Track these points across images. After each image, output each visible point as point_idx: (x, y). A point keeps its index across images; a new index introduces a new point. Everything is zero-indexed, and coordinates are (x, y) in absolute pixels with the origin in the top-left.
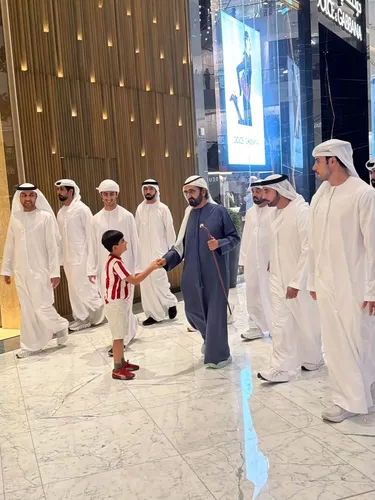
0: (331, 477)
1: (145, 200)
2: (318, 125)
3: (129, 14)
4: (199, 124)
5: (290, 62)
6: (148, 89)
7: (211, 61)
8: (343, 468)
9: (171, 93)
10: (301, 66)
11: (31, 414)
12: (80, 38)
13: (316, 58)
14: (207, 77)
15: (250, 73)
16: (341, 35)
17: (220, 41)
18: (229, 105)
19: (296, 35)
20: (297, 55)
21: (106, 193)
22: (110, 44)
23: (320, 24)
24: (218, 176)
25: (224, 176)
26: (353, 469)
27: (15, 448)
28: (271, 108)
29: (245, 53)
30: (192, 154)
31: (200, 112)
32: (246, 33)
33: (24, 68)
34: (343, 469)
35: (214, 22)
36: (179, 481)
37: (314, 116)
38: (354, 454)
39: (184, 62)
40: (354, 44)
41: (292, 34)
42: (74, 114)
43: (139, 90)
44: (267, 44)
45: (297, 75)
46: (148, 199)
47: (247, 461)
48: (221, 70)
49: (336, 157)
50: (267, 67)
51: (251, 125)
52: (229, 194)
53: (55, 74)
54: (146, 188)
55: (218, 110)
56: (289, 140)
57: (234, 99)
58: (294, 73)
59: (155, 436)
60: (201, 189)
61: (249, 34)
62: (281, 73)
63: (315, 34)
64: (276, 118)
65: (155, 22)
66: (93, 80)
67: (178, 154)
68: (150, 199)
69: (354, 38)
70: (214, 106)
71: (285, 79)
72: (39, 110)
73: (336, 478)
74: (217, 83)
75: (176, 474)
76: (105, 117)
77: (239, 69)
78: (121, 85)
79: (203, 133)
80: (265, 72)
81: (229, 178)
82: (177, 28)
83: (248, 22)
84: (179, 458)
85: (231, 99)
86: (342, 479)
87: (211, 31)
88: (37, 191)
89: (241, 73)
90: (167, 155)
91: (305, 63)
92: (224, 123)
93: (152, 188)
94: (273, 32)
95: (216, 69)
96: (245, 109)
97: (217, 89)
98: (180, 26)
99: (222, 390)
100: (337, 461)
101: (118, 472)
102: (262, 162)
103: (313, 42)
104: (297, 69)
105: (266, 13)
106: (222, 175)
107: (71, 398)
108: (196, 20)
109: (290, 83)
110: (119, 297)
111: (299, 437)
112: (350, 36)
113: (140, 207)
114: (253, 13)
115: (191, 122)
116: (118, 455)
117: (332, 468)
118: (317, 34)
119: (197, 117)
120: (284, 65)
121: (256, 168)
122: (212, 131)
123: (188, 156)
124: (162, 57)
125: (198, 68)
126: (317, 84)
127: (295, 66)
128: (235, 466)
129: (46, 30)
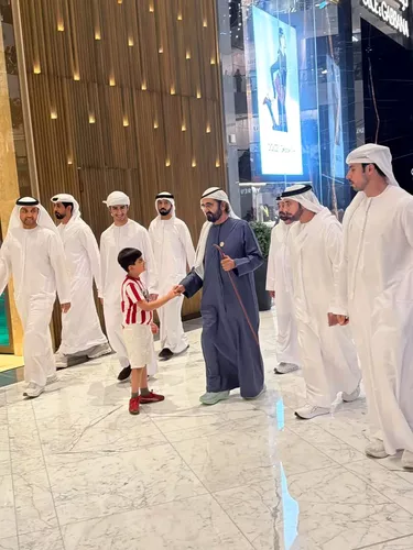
0: (376, 517)
1: (159, 215)
2: (361, 131)
3: (151, 10)
4: (228, 130)
5: (330, 62)
6: (173, 92)
7: (242, 61)
8: (388, 507)
9: (199, 97)
10: (341, 65)
11: (46, 448)
12: (98, 37)
13: (358, 56)
14: (239, 78)
15: (285, 74)
16: (385, 30)
17: (252, 39)
18: (262, 108)
19: (336, 31)
20: (337, 53)
21: (115, 208)
22: (131, 44)
23: (362, 19)
24: (250, 187)
25: (257, 187)
26: (399, 508)
27: (29, 485)
28: (309, 112)
29: (279, 52)
30: (222, 163)
31: (230, 117)
32: (281, 30)
33: (37, 71)
35: (245, 18)
36: (208, 522)
37: (356, 120)
38: (401, 492)
39: (213, 62)
40: (399, 41)
41: (331, 29)
42: (92, 121)
43: (163, 93)
44: (304, 42)
45: (338, 76)
46: (163, 214)
47: (283, 500)
48: (253, 71)
49: (375, 165)
50: (304, 66)
51: (286, 130)
52: (262, 207)
53: (71, 77)
54: (160, 202)
55: (250, 115)
56: (328, 146)
57: (267, 102)
58: (334, 72)
59: (182, 473)
60: (220, 202)
61: (284, 31)
62: (320, 73)
63: (357, 30)
64: (314, 122)
65: (180, 18)
66: (112, 83)
67: (206, 164)
68: (165, 214)
69: (400, 33)
70: (245, 111)
71: (324, 80)
72: (54, 116)
73: (380, 518)
74: (248, 85)
75: (206, 514)
76: (126, 124)
77: (273, 69)
78: (144, 88)
79: (233, 140)
80: (302, 73)
81: (263, 190)
82: (205, 25)
83: (283, 17)
84: (209, 497)
85: (265, 102)
86: (388, 519)
87: (241, 27)
88: (39, 206)
89: (275, 75)
90: (194, 165)
91: (345, 62)
92: (257, 129)
93: (167, 202)
94: (310, 28)
95: (247, 69)
96: (280, 114)
97: (249, 92)
98: (208, 24)
99: (255, 422)
100: (381, 499)
101: (142, 512)
102: (299, 171)
103: (355, 39)
104: (337, 69)
105: (302, 8)
106: (254, 187)
107: (90, 431)
108: (226, 16)
109: (329, 84)
110: (134, 321)
111: (340, 474)
112: (395, 32)
113: (153, 223)
114: (288, 8)
115: (220, 128)
116: (141, 493)
117: (376, 507)
118: (359, 30)
119: (227, 123)
120: (322, 64)
121: (293, 179)
122: (243, 137)
123: (217, 165)
124: (188, 57)
125: (228, 69)
126: (359, 85)
127: (335, 66)
128: (269, 506)
129: (61, 28)
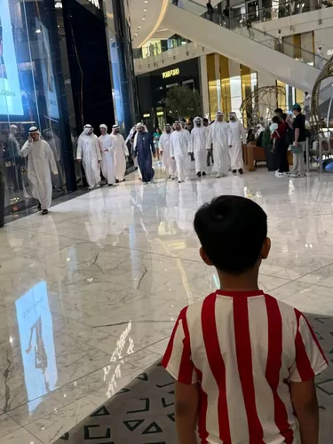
2: (68, 82)
5: (38, 23)
34: (92, 352)
38: (100, 340)
40: (94, 12)
51: (6, 78)
56: (43, 92)
73: (86, 360)
86: (91, 360)
102: (21, 113)
103: (57, 6)
104: (44, 29)
109: (40, 42)
112: (89, 4)
120: (32, 26)
121: (14, 118)
127: (43, 26)
